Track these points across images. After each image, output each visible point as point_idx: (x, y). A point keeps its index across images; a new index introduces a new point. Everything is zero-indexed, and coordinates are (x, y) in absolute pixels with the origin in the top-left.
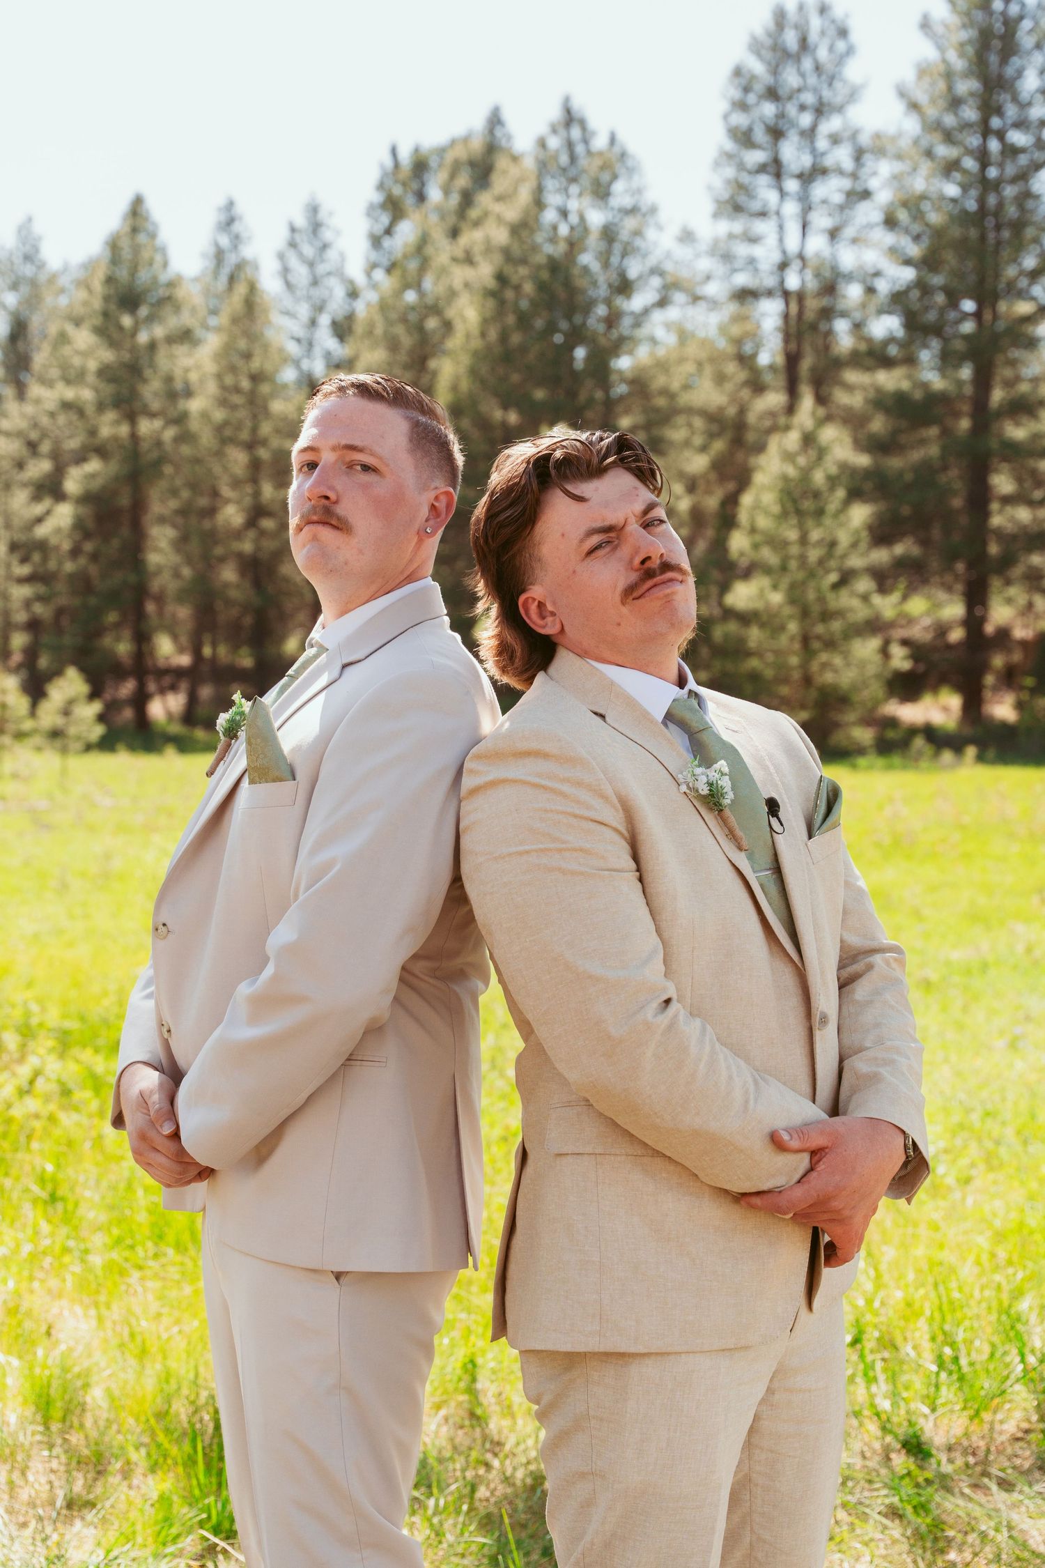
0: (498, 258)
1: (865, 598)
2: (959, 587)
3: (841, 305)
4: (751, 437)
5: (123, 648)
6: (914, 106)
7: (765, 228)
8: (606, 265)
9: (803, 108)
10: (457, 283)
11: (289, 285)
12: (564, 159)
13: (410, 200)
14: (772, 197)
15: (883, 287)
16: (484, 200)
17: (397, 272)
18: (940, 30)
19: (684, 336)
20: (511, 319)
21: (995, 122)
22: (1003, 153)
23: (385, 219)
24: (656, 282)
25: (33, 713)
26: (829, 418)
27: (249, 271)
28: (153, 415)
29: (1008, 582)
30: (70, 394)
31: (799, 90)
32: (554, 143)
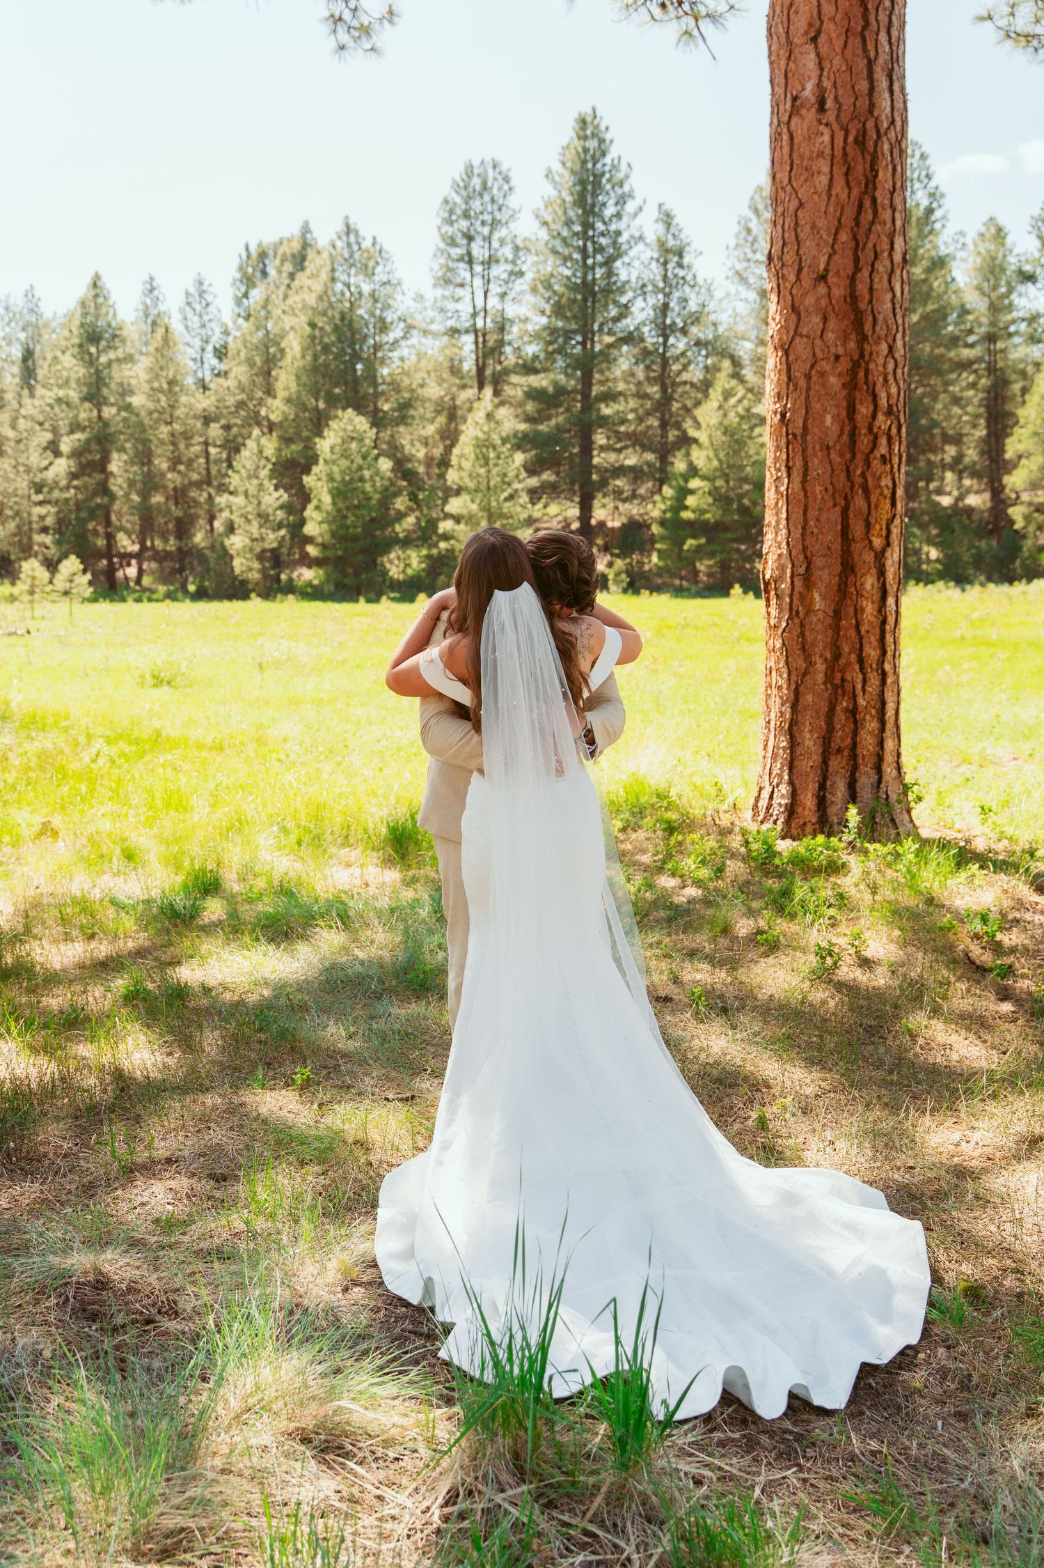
0: (310, 312)
1: (523, 507)
2: (577, 499)
3: (507, 338)
4: (460, 413)
5: (101, 542)
6: (545, 223)
7: (465, 293)
8: (372, 314)
9: (483, 223)
10: (288, 328)
11: (187, 327)
12: (347, 256)
13: (258, 274)
14: (468, 275)
15: (530, 327)
16: (302, 279)
17: (252, 319)
18: (557, 179)
19: (420, 356)
20: (319, 348)
21: (591, 233)
22: (595, 249)
23: (243, 289)
24: (402, 325)
25: (51, 582)
26: (502, 403)
27: (166, 320)
28: (112, 405)
29: (605, 495)
30: (61, 393)
31: (481, 213)
32: (339, 244)
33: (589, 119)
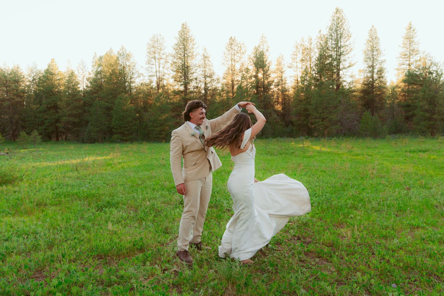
3: (165, 78)
7: (154, 66)
8: (130, 70)
9: (158, 49)
12: (122, 55)
14: (155, 62)
15: (171, 75)
18: (177, 39)
21: (186, 52)
23: (97, 66)
31: (157, 47)
33: (185, 24)
